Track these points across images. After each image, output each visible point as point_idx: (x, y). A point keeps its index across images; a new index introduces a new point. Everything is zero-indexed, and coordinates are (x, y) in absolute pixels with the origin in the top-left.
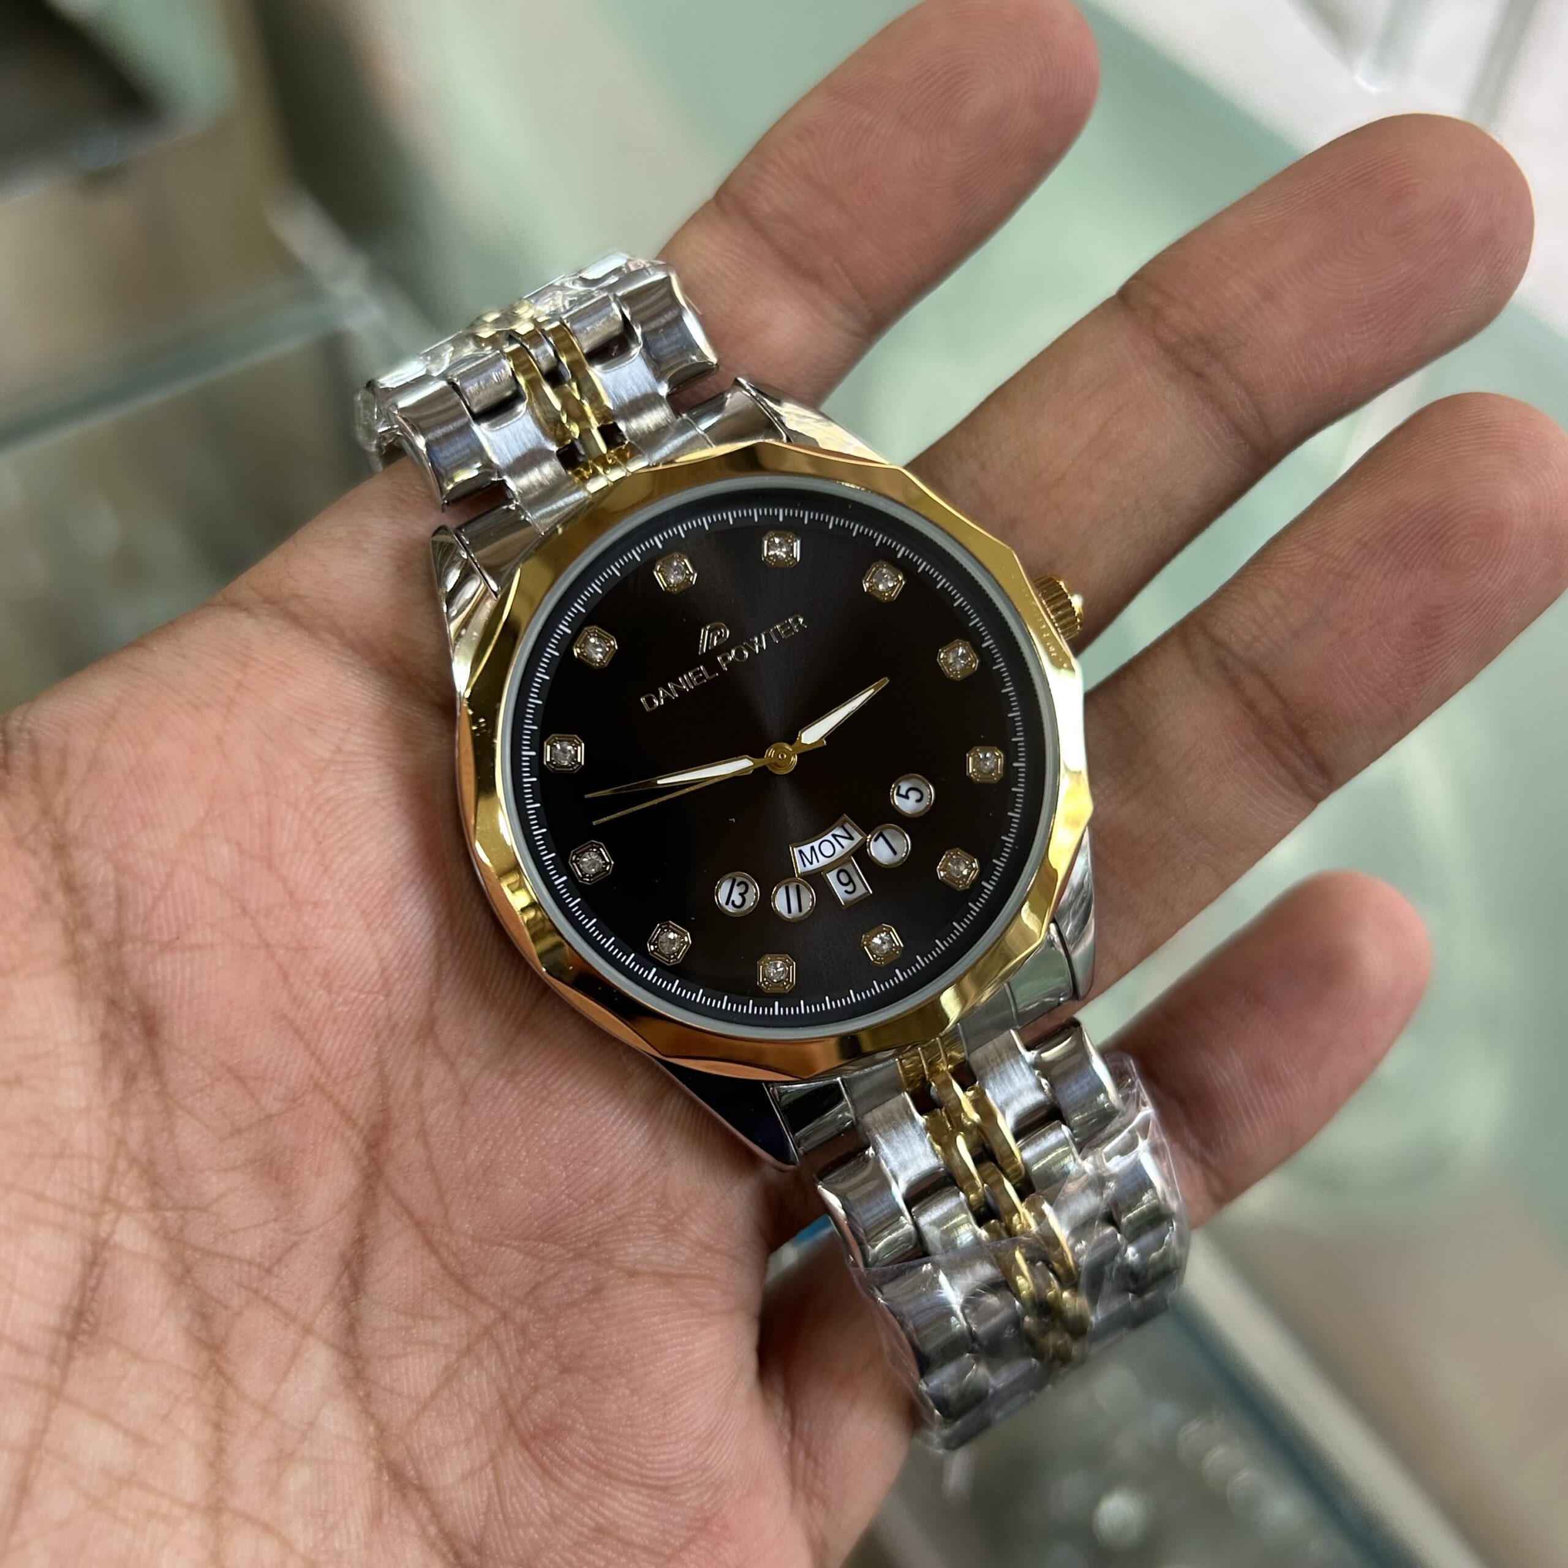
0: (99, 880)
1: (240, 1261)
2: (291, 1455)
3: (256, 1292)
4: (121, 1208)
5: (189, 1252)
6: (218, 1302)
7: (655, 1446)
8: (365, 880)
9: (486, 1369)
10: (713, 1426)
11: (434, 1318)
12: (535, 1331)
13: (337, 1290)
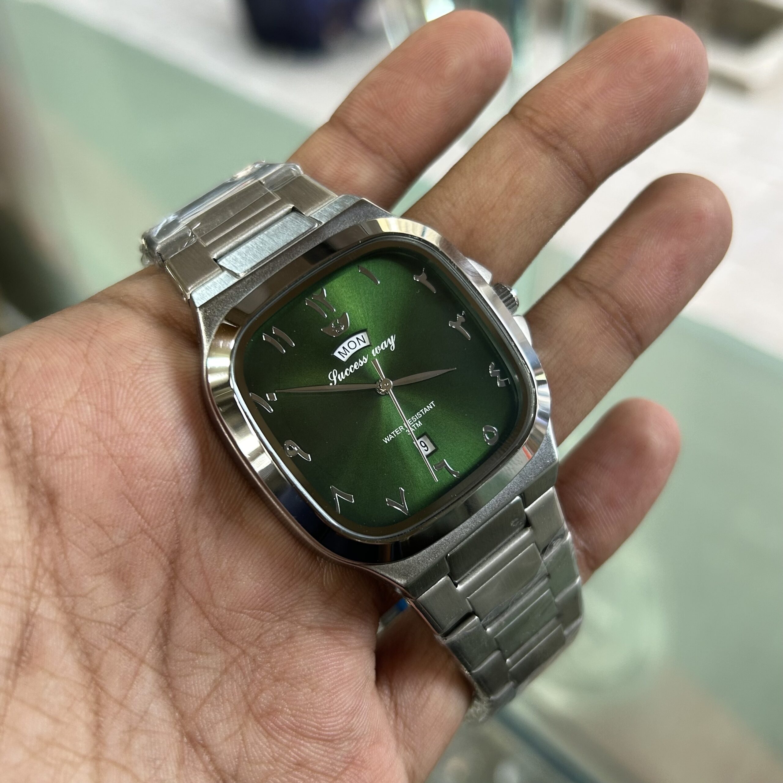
0: (23, 424)
1: (106, 624)
2: (136, 729)
3: (114, 641)
4: (41, 595)
5: (78, 619)
6: (94, 646)
7: (326, 718)
8: (162, 422)
9: (235, 681)
10: (354, 708)
11: (207, 654)
12: (260, 659)
13: (156, 640)
